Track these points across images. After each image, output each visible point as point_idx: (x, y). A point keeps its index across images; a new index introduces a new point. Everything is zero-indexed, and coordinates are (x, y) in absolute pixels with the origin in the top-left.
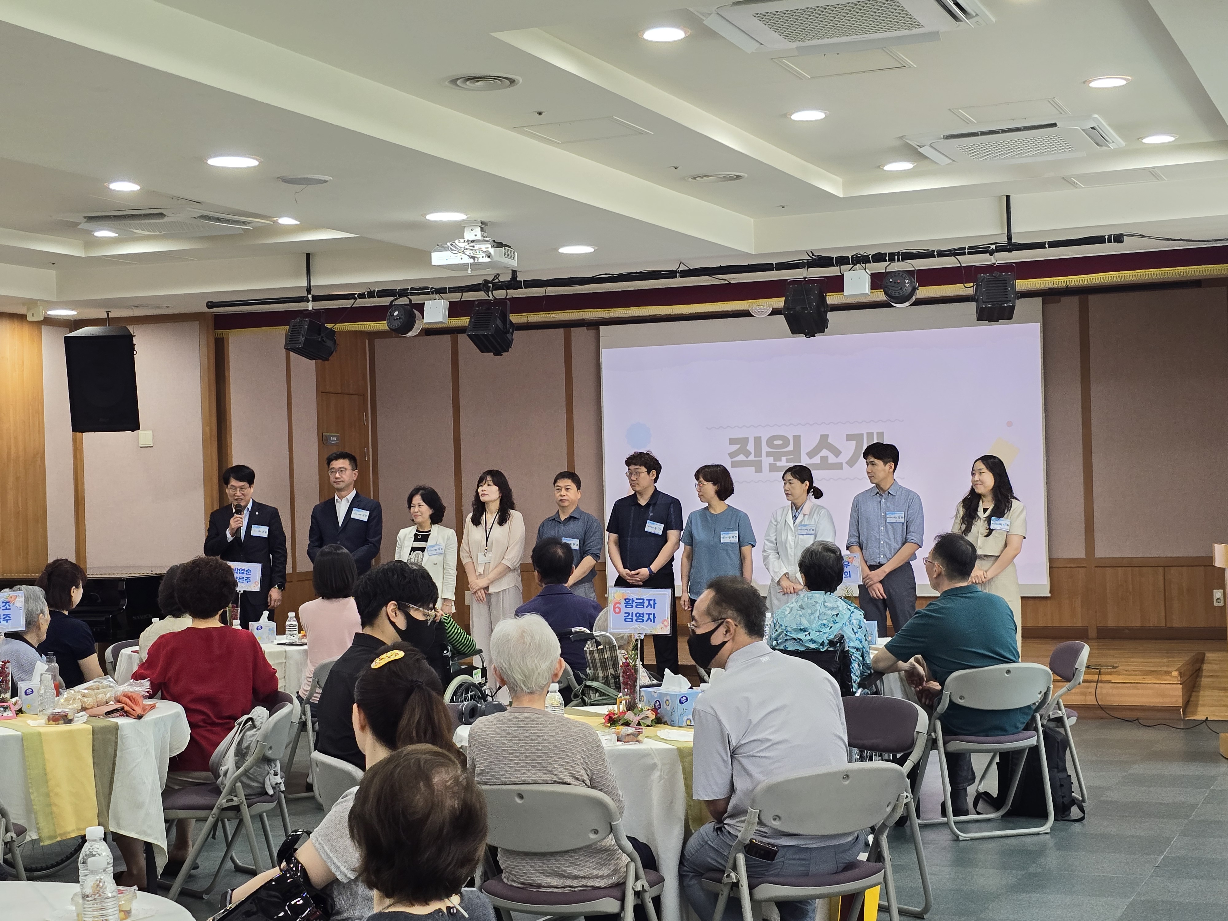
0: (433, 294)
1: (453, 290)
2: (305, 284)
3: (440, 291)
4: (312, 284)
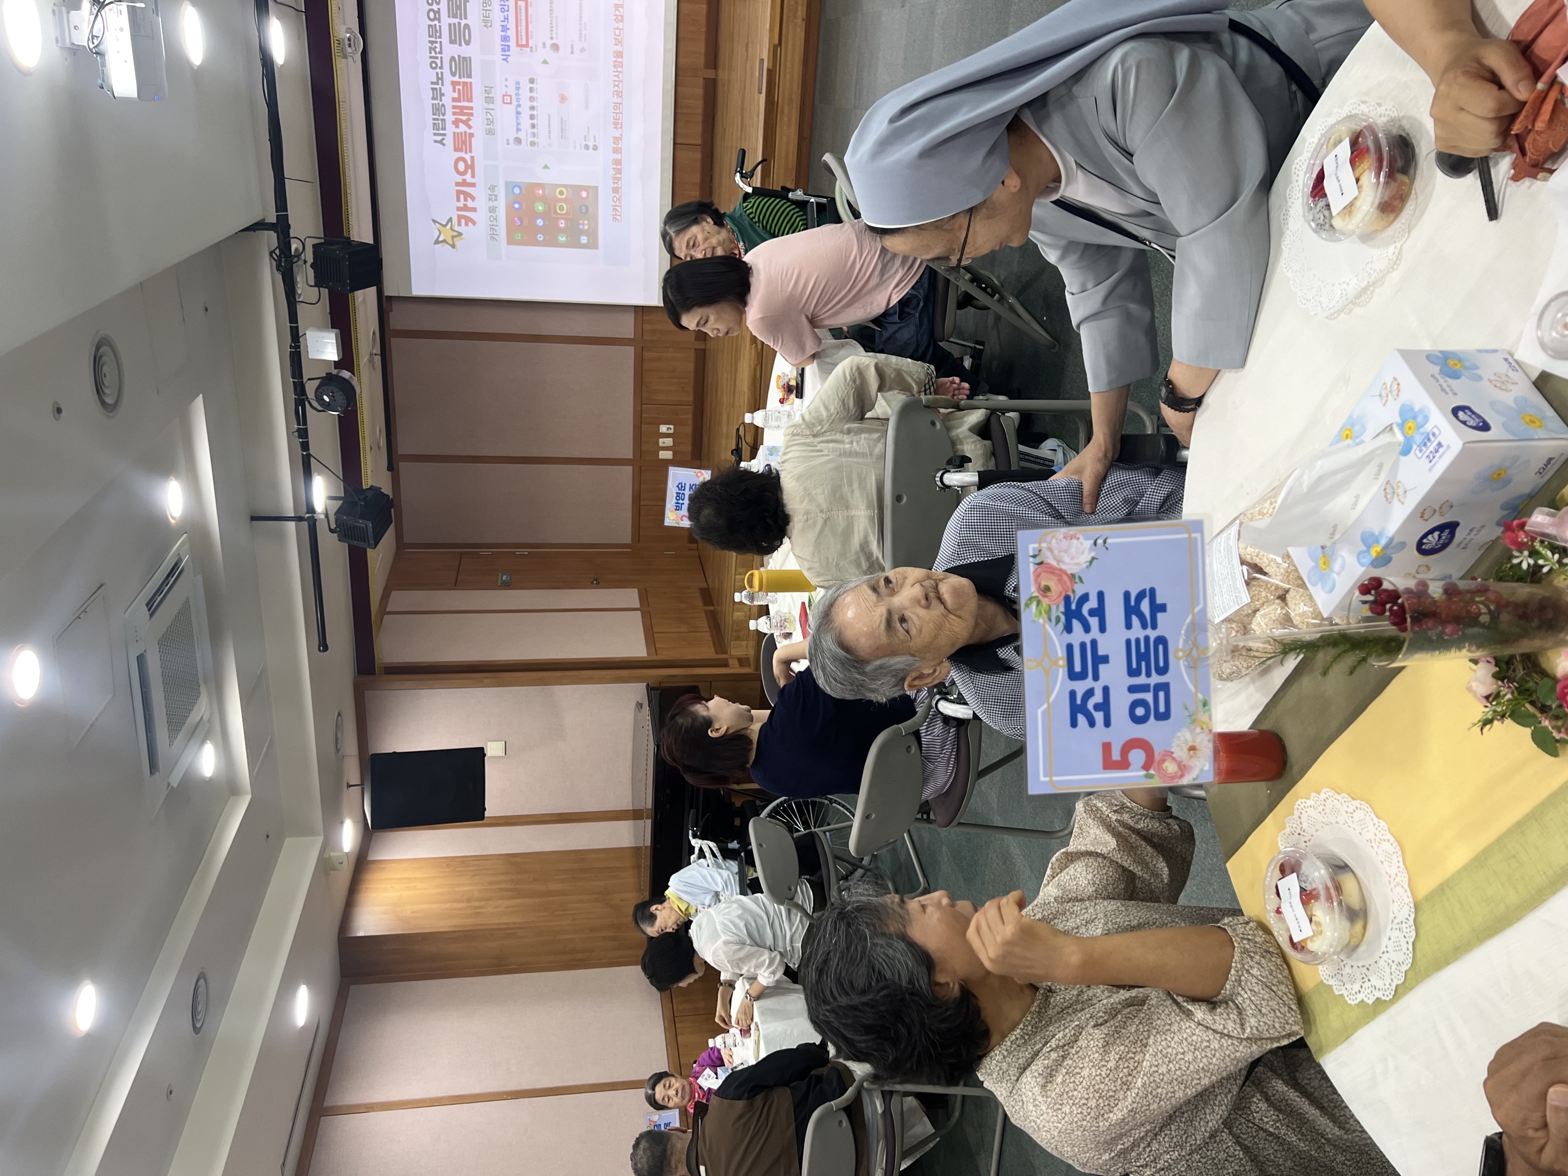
0: (299, 347)
1: (293, 317)
2: (291, 526)
3: (296, 337)
4: (293, 515)
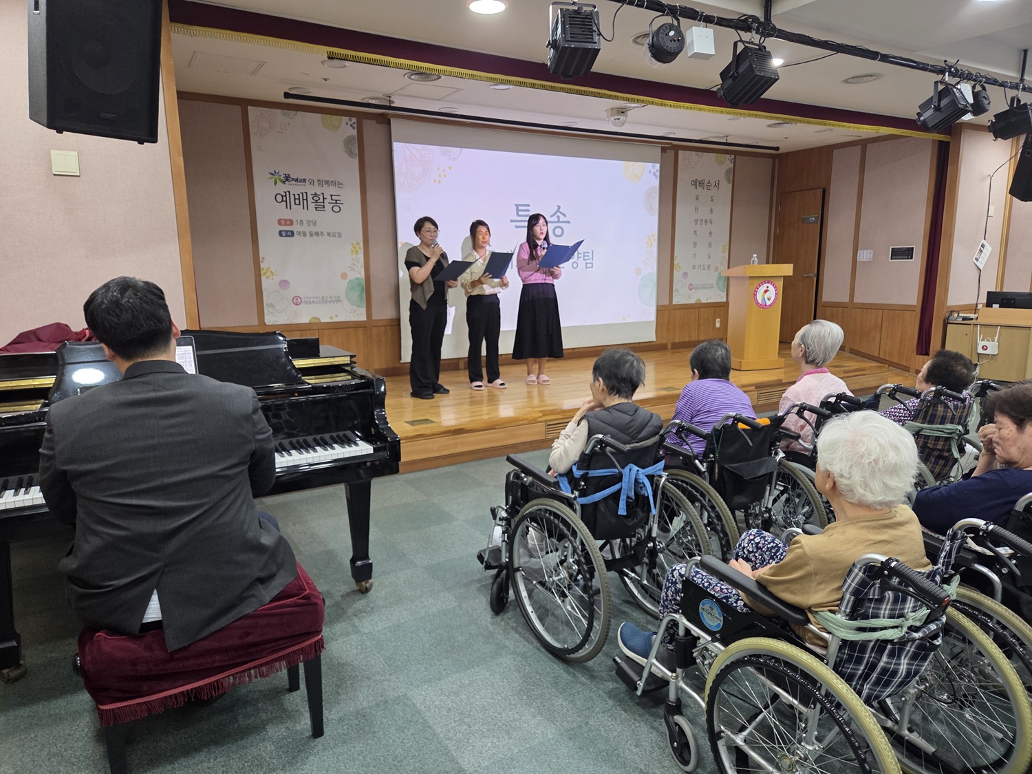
3: (708, 20)
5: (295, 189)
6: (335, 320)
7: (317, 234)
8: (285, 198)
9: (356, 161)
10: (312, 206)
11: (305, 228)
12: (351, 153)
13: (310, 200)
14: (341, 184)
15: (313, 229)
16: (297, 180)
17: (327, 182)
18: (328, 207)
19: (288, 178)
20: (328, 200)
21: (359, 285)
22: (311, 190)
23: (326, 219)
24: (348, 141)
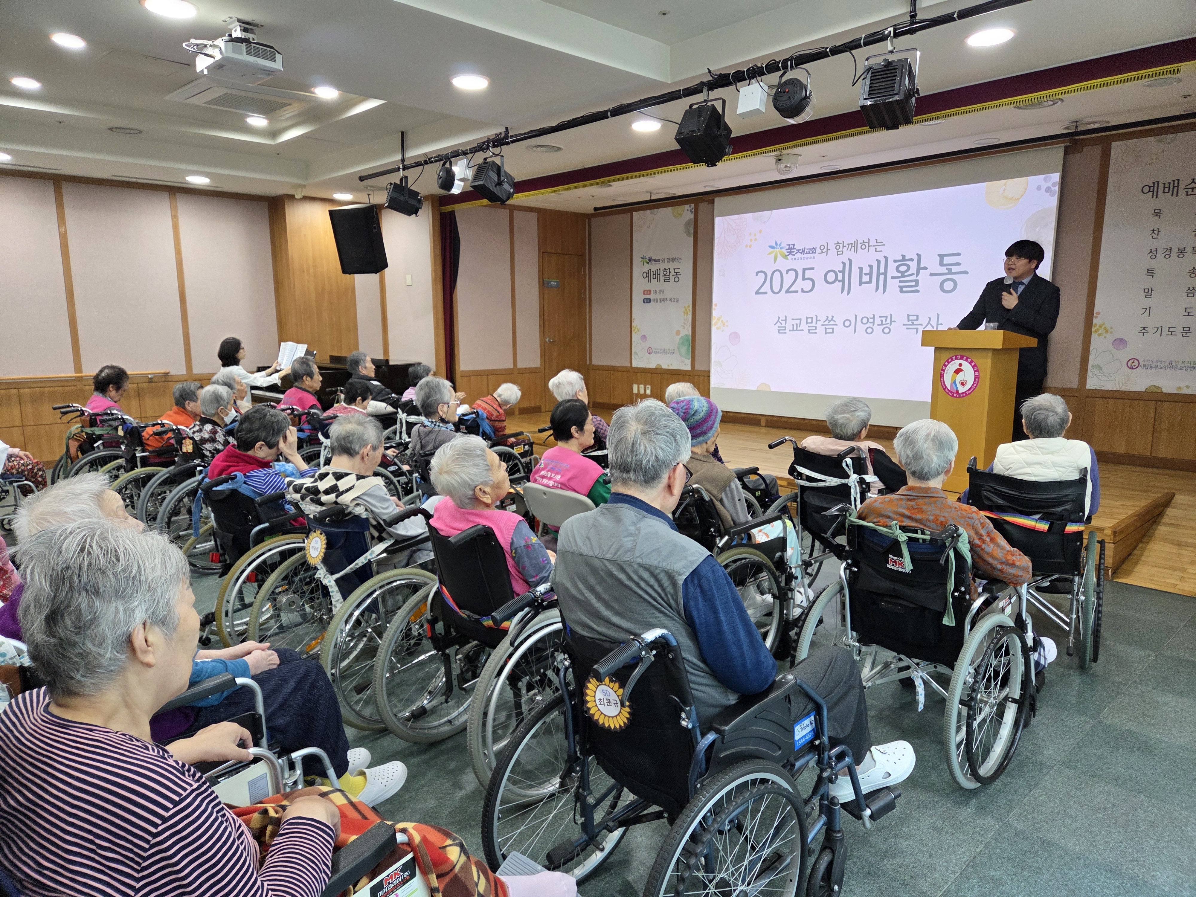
0: (462, 155)
1: (472, 151)
3: (465, 153)
5: (653, 267)
6: (671, 368)
7: (664, 300)
8: (648, 275)
9: (692, 239)
10: (662, 278)
11: (659, 296)
12: (688, 233)
13: (662, 274)
14: (680, 259)
15: (662, 296)
16: (655, 260)
17: (672, 259)
18: (672, 278)
19: (650, 259)
20: (672, 273)
21: (687, 340)
22: (662, 266)
23: (669, 288)
24: (687, 224)
